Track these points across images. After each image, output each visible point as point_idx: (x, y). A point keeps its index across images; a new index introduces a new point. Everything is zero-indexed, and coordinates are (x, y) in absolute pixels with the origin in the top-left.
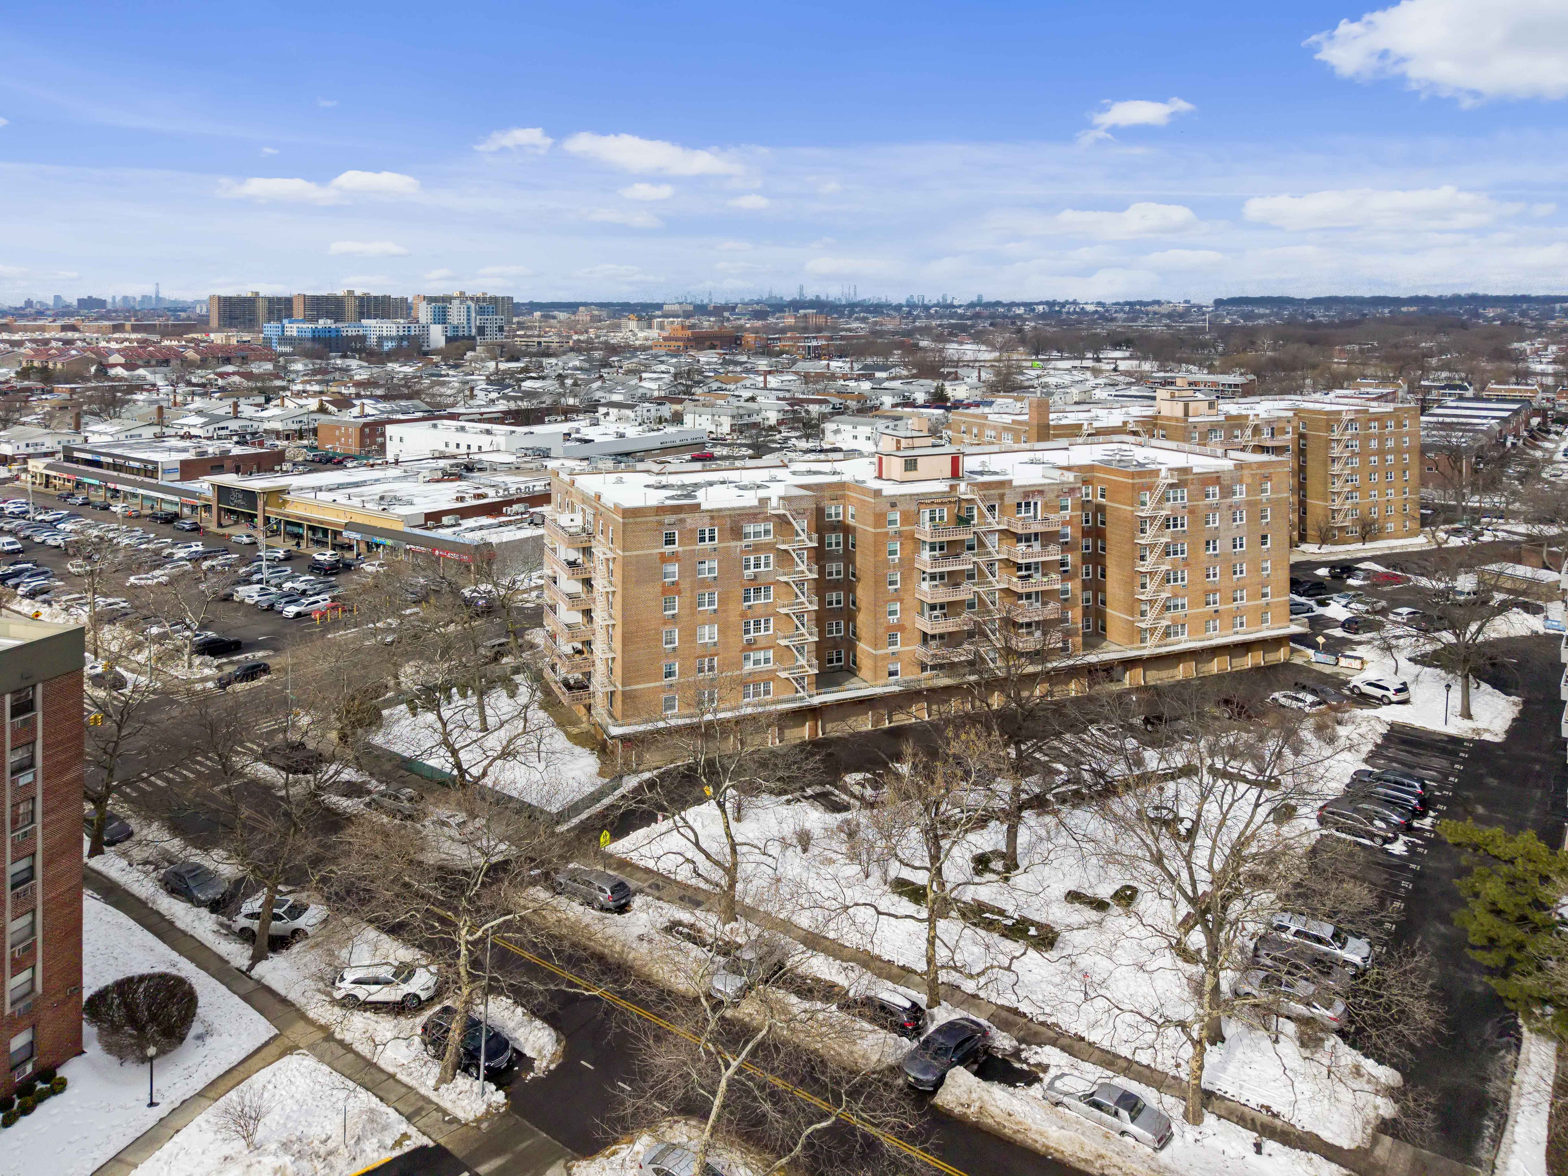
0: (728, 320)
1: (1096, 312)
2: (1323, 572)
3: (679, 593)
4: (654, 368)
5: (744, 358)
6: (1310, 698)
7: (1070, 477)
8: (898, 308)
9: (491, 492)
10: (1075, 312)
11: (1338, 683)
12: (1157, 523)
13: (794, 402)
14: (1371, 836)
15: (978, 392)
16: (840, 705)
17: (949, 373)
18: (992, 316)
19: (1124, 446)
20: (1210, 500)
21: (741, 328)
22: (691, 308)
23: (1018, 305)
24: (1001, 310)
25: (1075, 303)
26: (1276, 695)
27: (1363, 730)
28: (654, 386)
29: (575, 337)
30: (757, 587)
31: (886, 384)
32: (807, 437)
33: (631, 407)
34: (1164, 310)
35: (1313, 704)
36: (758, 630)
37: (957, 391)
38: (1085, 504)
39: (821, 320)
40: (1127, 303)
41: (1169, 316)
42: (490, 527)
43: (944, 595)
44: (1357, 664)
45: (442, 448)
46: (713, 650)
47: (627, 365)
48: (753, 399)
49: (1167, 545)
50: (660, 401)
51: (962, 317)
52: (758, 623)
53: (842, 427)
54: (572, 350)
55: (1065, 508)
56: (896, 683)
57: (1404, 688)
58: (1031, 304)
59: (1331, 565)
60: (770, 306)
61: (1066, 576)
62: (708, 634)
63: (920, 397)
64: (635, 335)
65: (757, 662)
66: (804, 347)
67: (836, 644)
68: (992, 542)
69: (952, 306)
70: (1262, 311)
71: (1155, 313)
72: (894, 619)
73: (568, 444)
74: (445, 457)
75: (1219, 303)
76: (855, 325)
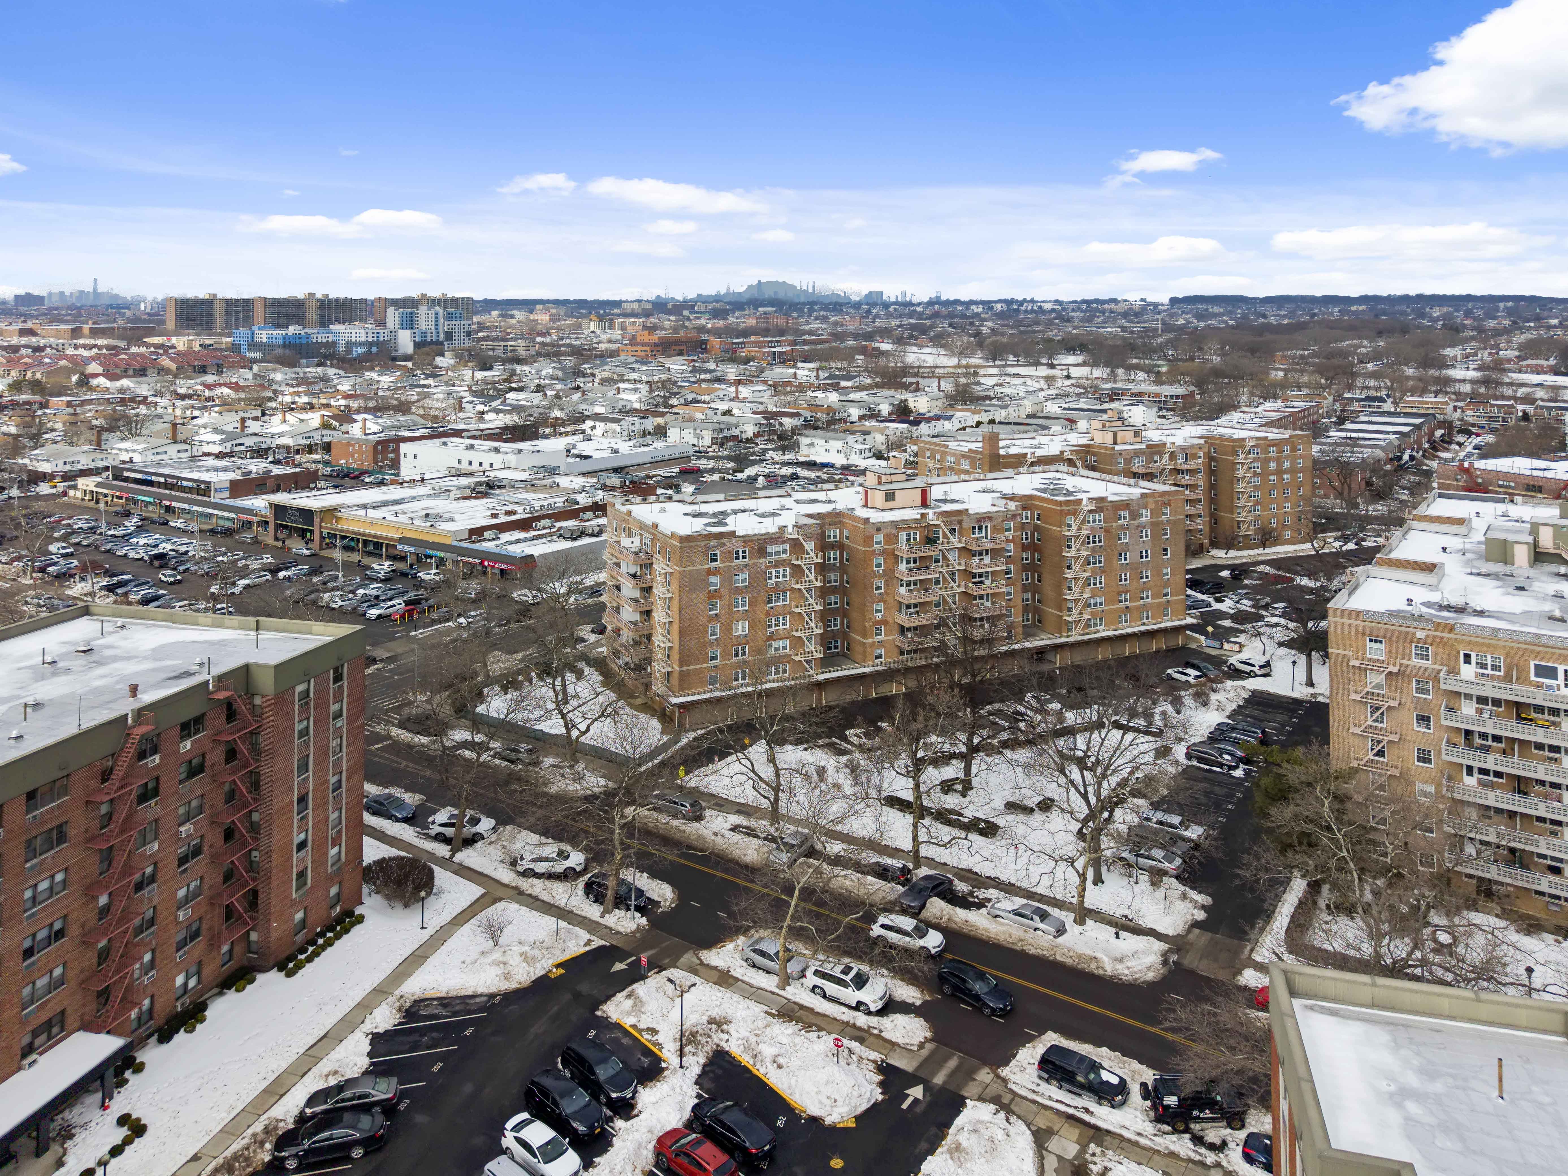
0: (689, 319)
1: (1054, 310)
2: (1225, 574)
3: (720, 598)
4: (628, 377)
5: (712, 366)
6: (1193, 672)
7: (1012, 505)
8: (857, 305)
9: (520, 509)
10: (1032, 311)
11: (1218, 662)
12: (1080, 541)
13: (769, 415)
14: (1221, 765)
15: (939, 403)
16: (838, 680)
17: (911, 384)
18: (951, 315)
19: (1059, 475)
20: (1122, 522)
21: (702, 329)
22: (650, 306)
23: (976, 303)
24: (960, 308)
25: (1032, 301)
26: (1170, 671)
27: (1231, 695)
28: (633, 397)
29: (539, 339)
30: (778, 591)
31: (853, 396)
32: (784, 449)
33: (617, 421)
34: (1121, 308)
35: (1197, 677)
36: (777, 625)
37: (920, 404)
38: (1023, 527)
39: (782, 321)
40: (1084, 301)
41: (1125, 315)
42: (525, 540)
43: (917, 598)
44: (1236, 648)
45: (456, 465)
46: (745, 640)
47: (600, 374)
48: (728, 413)
49: (1088, 557)
50: (643, 414)
51: (920, 316)
52: (778, 620)
53: (816, 441)
54: (539, 354)
55: (1009, 530)
56: (881, 664)
57: (1268, 664)
58: (989, 302)
59: (1232, 568)
60: (729, 303)
61: (1010, 582)
62: (741, 628)
63: (885, 409)
64: (598, 337)
65: (777, 649)
66: (769, 353)
67: (834, 635)
68: (953, 557)
69: (910, 304)
70: (1216, 309)
71: (1112, 312)
72: (879, 616)
73: (569, 460)
74: (464, 475)
75: (1174, 301)
76: (816, 325)
